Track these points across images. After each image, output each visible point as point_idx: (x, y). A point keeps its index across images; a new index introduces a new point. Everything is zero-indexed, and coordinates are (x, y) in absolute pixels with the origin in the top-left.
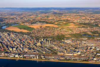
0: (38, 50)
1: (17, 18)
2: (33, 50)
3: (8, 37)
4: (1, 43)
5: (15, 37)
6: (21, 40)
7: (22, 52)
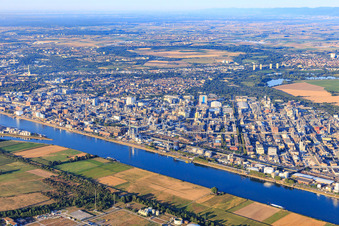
2: (334, 166)
3: (270, 115)
4: (240, 128)
5: (296, 118)
6: (312, 130)
7: (294, 164)
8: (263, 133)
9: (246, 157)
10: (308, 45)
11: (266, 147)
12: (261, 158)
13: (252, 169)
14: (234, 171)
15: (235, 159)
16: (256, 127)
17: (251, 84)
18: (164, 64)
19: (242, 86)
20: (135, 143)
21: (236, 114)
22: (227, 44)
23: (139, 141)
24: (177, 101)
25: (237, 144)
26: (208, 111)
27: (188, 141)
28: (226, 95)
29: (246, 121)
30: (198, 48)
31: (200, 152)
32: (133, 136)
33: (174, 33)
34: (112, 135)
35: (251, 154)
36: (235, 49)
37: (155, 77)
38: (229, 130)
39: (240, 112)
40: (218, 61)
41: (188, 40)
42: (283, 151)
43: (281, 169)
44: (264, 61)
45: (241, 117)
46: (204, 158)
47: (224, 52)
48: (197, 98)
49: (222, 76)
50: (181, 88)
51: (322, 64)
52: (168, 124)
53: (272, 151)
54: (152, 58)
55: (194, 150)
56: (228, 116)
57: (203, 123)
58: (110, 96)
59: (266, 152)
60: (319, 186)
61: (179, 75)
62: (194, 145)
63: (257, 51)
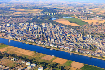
0: (76, 44)
1: (73, 10)
2: (70, 43)
3: (52, 29)
4: (43, 33)
5: (60, 30)
6: (64, 33)
7: (59, 43)
8: (50, 34)
9: (45, 42)
10: (64, 8)
11: (51, 38)
12: (49, 42)
13: (47, 45)
14: (41, 46)
15: (41, 42)
16: (48, 32)
17: (46, 19)
18: (20, 13)
19: (44, 20)
20: (10, 38)
21: (42, 29)
22: (39, 7)
23: (11, 37)
24: (23, 25)
25: (42, 38)
26: (33, 28)
27: (27, 37)
28: (39, 23)
29: (45, 31)
30: (30, 8)
31: (31, 40)
32: (9, 36)
33: (22, 3)
34: (2, 36)
35: (46, 40)
36: (42, 9)
37: (17, 17)
38: (40, 34)
39: (43, 28)
40: (36, 12)
41: (27, 6)
42: (56, 39)
43: (55, 45)
44: (51, 12)
45: (43, 29)
46: (32, 42)
47: (39, 10)
48: (30, 24)
49: (38, 17)
50: (25, 21)
51: (67, 13)
52: (21, 32)
53: (53, 40)
54: (16, 11)
55: (29, 40)
56: (39, 29)
57: (32, 32)
58: (2, 23)
59: (51, 40)
60: (66, 49)
61: (24, 17)
62: (29, 38)
63: (48, 9)
